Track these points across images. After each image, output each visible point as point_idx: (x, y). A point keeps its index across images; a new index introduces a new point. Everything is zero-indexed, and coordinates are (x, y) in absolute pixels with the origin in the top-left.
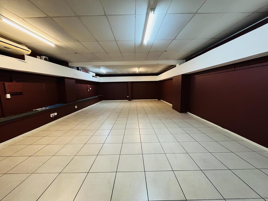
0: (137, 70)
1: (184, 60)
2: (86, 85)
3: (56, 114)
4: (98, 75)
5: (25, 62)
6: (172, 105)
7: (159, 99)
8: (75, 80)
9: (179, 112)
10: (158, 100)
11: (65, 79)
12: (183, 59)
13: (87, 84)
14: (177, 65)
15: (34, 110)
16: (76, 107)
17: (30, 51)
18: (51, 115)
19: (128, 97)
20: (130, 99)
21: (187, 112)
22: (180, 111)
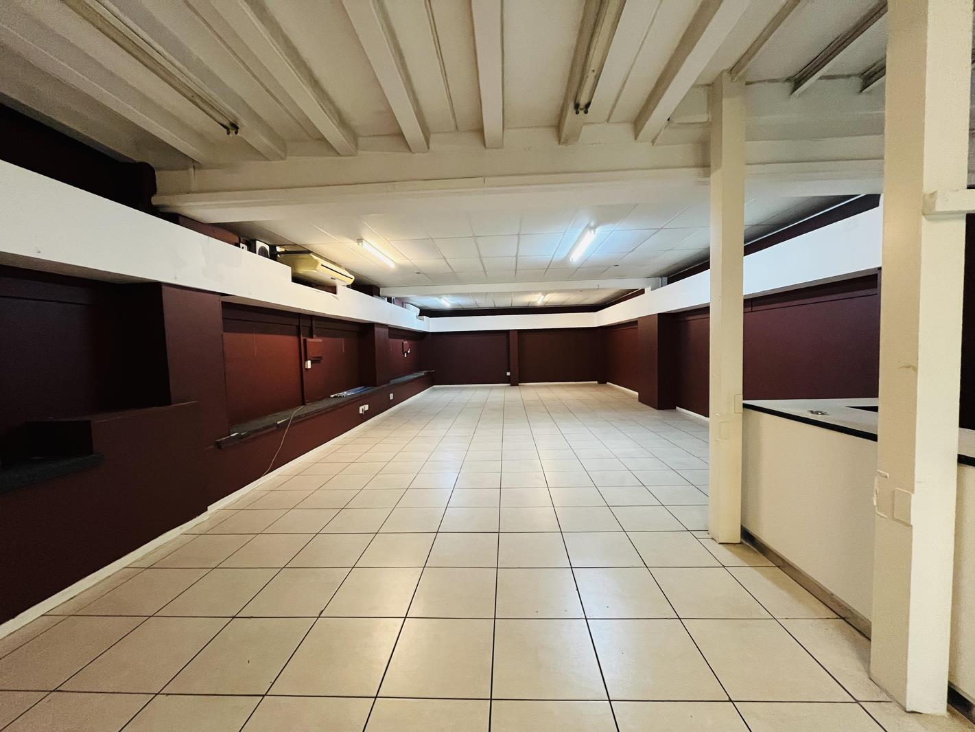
0: (539, 300)
1: (664, 278)
2: (403, 340)
3: (366, 407)
4: (426, 312)
5: (337, 298)
6: (637, 394)
7: (602, 381)
8: (387, 329)
9: (655, 408)
10: (600, 383)
11: (376, 329)
12: (661, 276)
13: (404, 338)
14: (648, 290)
15: (332, 396)
16: (391, 396)
17: (353, 277)
18: (361, 408)
19: (508, 374)
20: (514, 382)
21: (675, 408)
22: (657, 406)
